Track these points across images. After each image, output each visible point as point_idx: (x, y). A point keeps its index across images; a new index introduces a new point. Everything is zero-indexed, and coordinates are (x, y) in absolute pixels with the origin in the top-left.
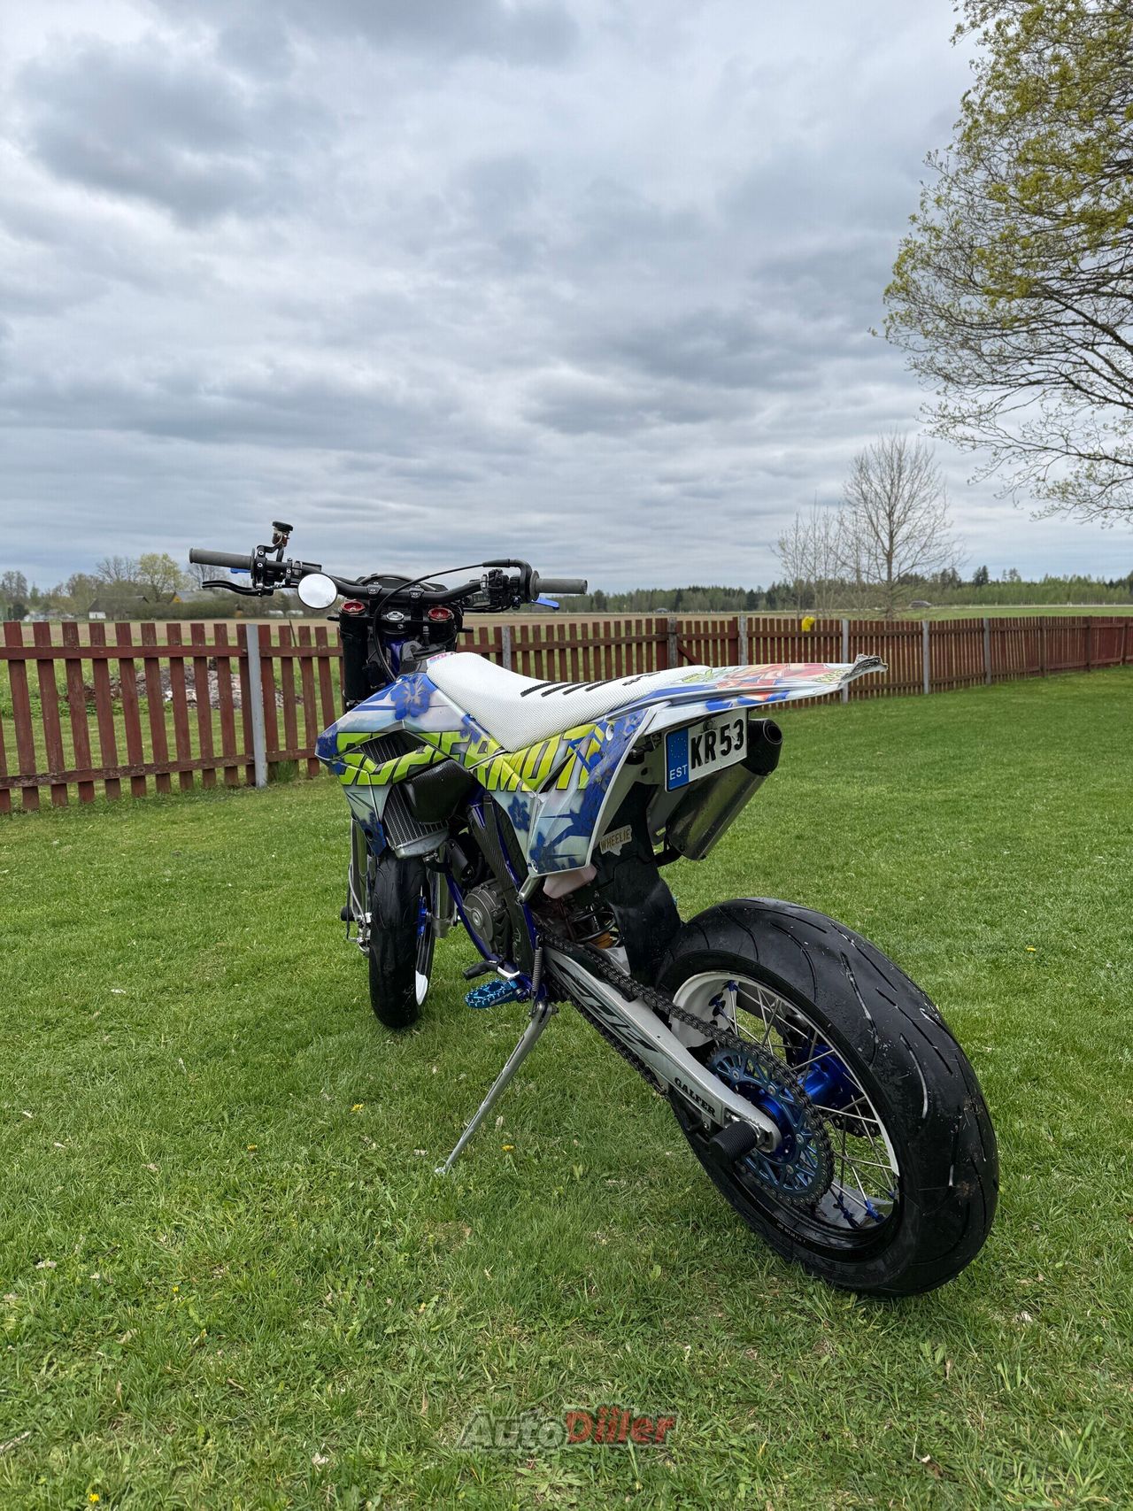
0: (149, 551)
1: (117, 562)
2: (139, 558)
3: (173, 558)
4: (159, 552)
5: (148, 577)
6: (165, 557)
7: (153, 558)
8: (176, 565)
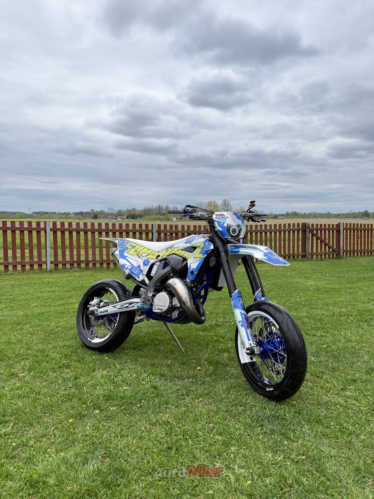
0: (210, 200)
1: (201, 203)
2: (207, 202)
3: (217, 202)
4: (213, 200)
5: (209, 208)
6: (215, 202)
7: (211, 202)
8: (217, 204)
